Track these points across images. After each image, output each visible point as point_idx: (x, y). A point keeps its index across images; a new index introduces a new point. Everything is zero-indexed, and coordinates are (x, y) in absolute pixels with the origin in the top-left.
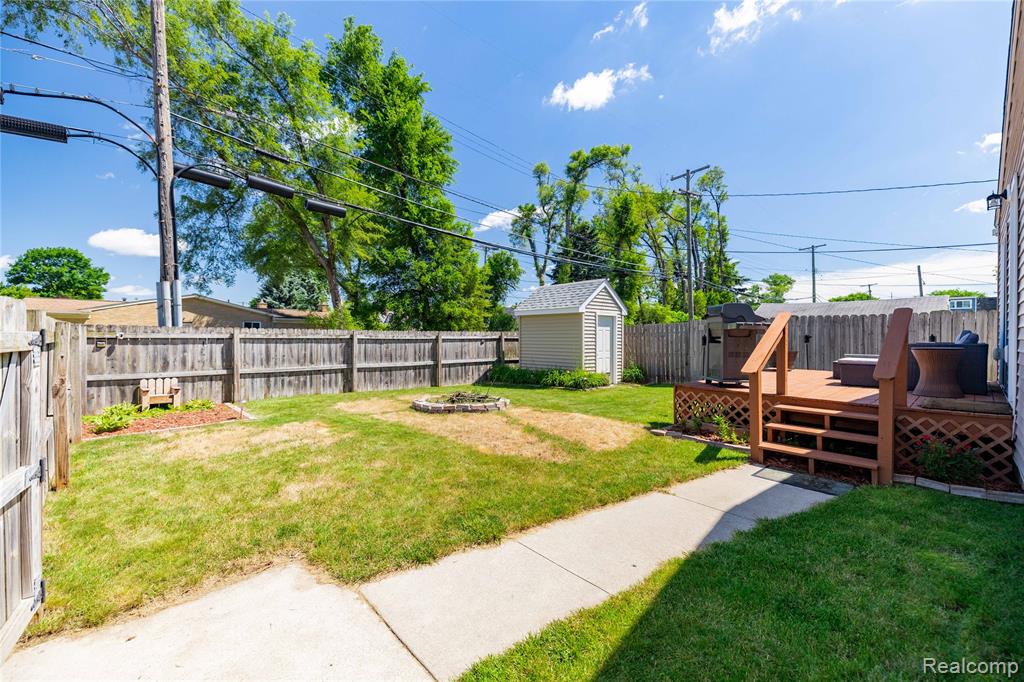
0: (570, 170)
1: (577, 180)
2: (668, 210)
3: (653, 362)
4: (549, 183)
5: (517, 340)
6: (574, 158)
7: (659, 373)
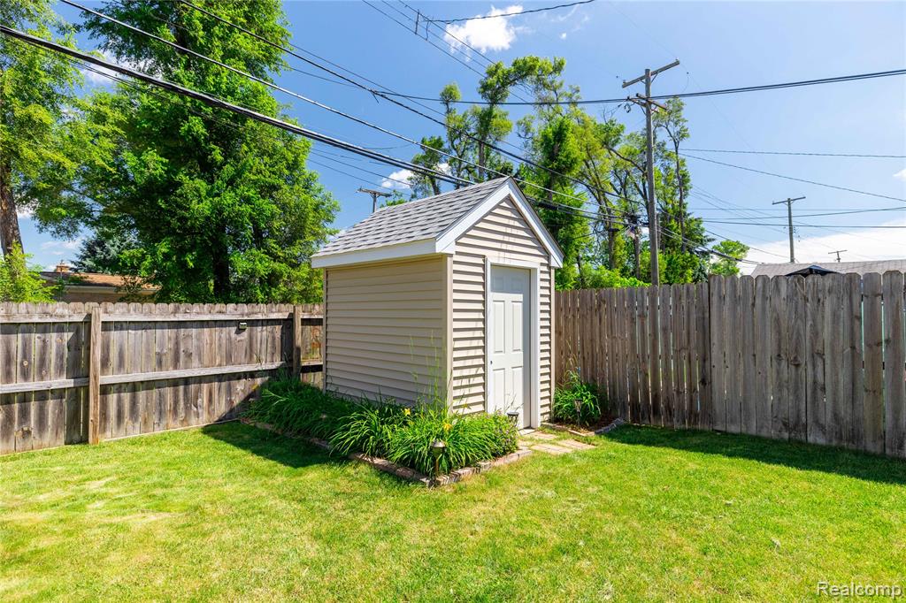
0: (485, 87)
1: (494, 101)
2: (613, 145)
3: (618, 371)
4: (459, 110)
5: (319, 322)
6: (491, 74)
7: (634, 396)
